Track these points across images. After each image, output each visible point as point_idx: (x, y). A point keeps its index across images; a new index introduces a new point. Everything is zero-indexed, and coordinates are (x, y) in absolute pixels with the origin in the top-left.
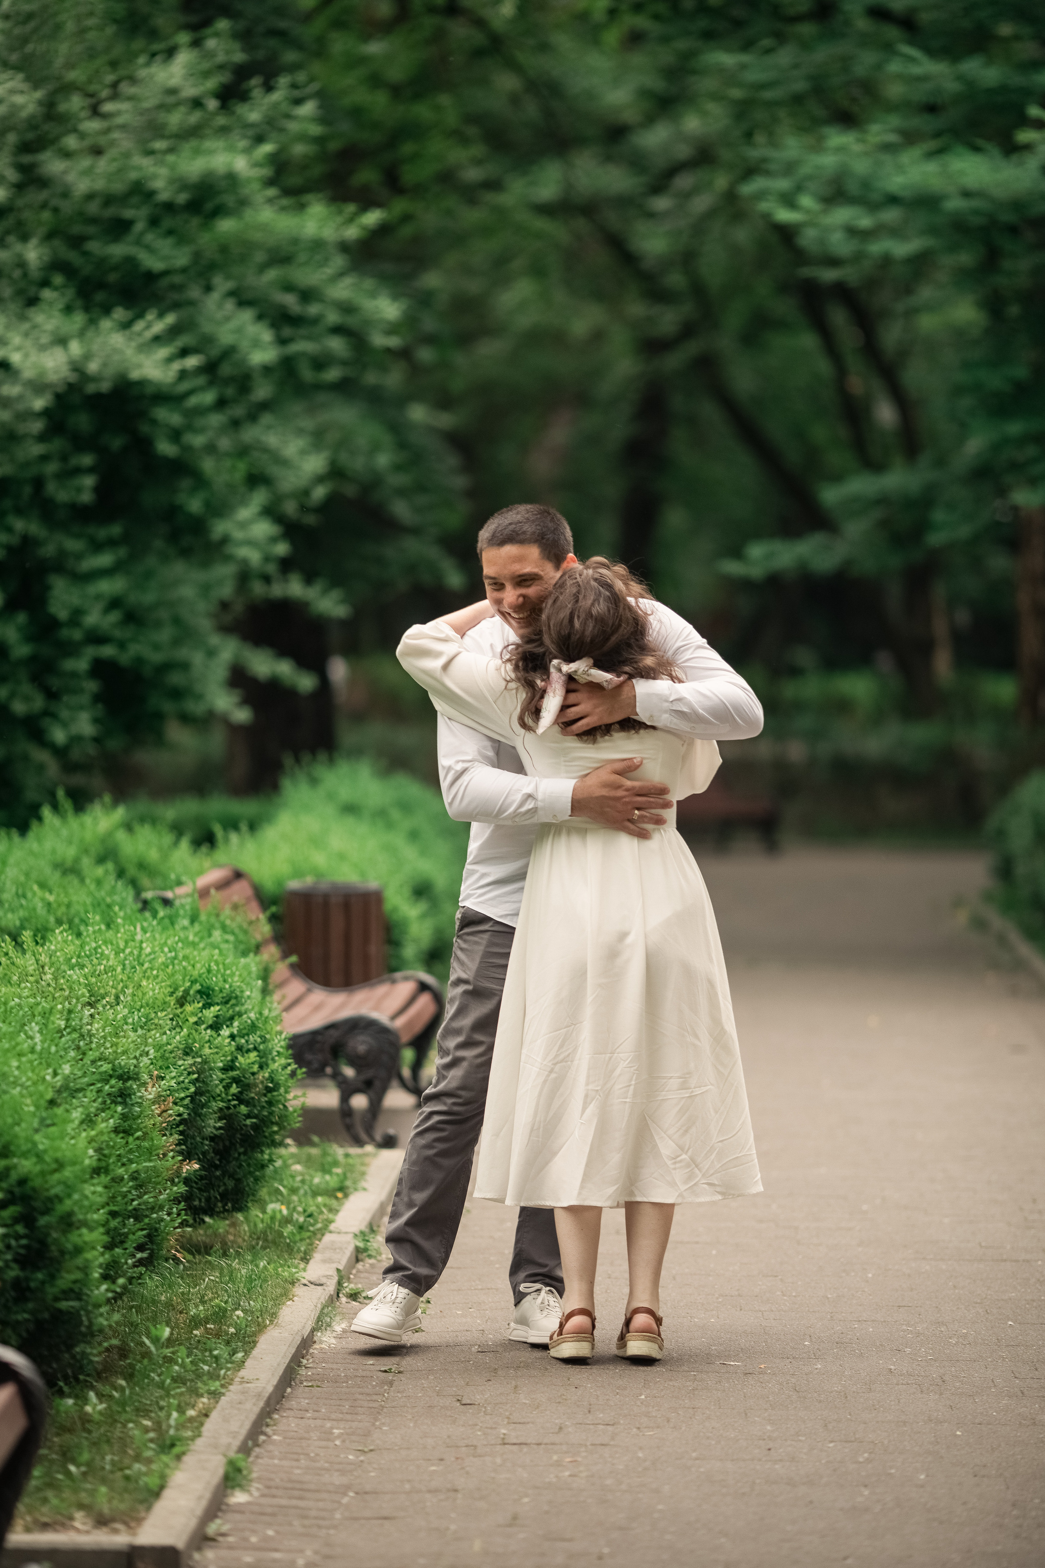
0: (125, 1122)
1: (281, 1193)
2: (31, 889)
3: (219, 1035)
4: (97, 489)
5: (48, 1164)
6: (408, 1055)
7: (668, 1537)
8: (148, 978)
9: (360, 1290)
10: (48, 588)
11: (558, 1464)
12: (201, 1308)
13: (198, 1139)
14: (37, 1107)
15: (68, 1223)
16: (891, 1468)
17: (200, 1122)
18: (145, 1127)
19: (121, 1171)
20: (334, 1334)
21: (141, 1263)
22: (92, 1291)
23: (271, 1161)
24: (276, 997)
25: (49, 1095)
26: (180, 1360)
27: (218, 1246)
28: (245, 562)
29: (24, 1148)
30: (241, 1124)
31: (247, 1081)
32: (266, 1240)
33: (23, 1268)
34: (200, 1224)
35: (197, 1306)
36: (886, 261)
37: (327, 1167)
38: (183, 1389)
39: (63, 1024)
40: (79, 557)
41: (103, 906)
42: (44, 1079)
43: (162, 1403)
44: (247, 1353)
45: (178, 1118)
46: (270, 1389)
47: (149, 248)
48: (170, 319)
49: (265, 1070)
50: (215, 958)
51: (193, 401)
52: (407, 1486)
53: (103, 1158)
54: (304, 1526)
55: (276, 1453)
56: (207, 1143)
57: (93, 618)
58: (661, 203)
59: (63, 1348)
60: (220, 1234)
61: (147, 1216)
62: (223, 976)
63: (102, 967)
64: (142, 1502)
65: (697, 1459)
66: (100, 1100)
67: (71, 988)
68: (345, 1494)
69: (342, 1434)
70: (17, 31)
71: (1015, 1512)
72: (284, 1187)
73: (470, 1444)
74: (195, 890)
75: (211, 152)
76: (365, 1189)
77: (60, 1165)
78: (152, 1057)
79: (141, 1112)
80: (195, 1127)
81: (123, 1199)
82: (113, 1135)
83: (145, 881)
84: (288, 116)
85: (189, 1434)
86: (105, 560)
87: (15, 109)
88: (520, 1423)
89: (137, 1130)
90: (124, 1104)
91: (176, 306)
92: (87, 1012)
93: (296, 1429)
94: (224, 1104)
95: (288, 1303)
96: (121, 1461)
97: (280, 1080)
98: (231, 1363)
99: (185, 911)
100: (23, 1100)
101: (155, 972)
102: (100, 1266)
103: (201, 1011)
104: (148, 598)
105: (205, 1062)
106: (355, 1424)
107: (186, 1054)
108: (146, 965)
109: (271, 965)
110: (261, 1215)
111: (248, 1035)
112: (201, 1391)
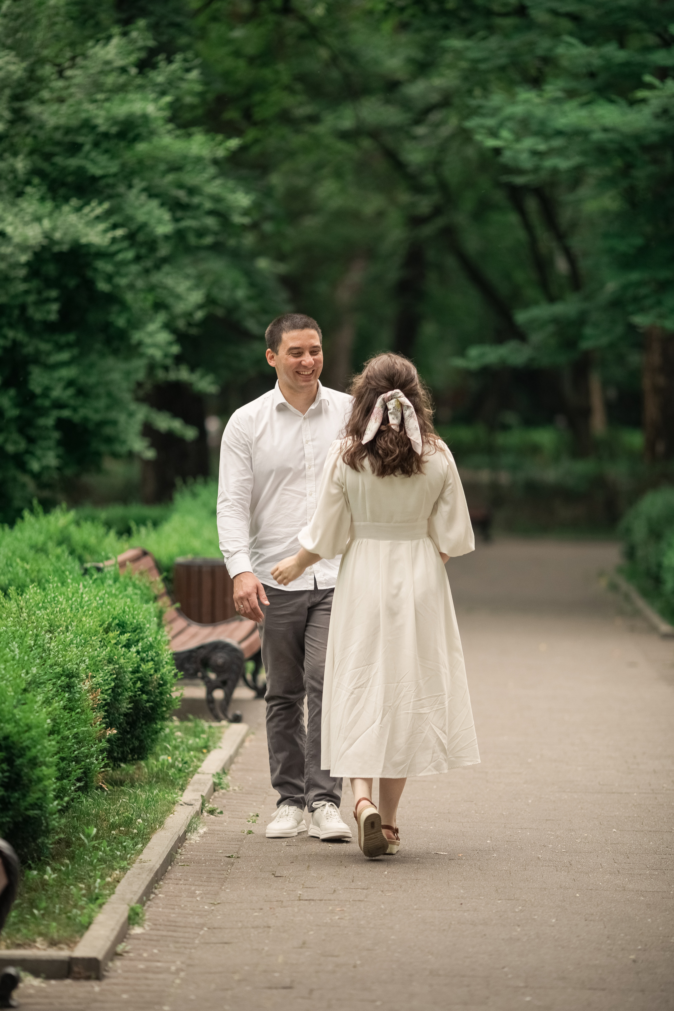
0: (70, 703)
1: (169, 750)
2: (15, 561)
3: (130, 651)
4: (60, 312)
5: (22, 727)
6: (250, 666)
7: (397, 955)
8: (86, 616)
9: (215, 808)
10: (28, 374)
11: (332, 912)
12: (117, 818)
13: (116, 715)
14: (16, 693)
15: (34, 763)
16: (535, 915)
17: (117, 705)
18: (83, 707)
19: (67, 733)
20: (199, 835)
21: (79, 788)
22: (49, 806)
23: (161, 729)
24: (166, 629)
25: (23, 686)
26: (103, 849)
27: (128, 781)
28: (152, 357)
29: (7, 717)
30: (143, 706)
31: (147, 680)
32: (158, 777)
33: (6, 791)
34: (117, 767)
35: (114, 817)
36: (555, 171)
37: (197, 734)
38: (104, 866)
39: (32, 643)
40: (49, 354)
41: (60, 572)
42: (20, 676)
43: (92, 874)
44: (144, 845)
45: (104, 702)
46: (158, 866)
47: (93, 161)
48: (106, 205)
49: (158, 673)
50: (128, 603)
51: (120, 257)
52: (240, 925)
53: (56, 724)
54: (176, 947)
55: (161, 904)
56: (122, 717)
57: (57, 393)
58: (421, 130)
59: (31, 839)
60: (130, 774)
61: (83, 761)
62: (132, 615)
63: (58, 609)
64: (78, 932)
65: (417, 909)
66: (55, 689)
67: (37, 621)
68: (202, 929)
69: (201, 894)
70: (11, 24)
71: (608, 942)
72: (170, 745)
73: (279, 900)
74: (116, 562)
75: (132, 101)
76: (220, 748)
77: (29, 728)
78: (87, 663)
79: (80, 697)
80: (115, 708)
81: (69, 750)
82: (62, 711)
83: (87, 557)
84: (182, 79)
85: (108, 892)
86: (65, 356)
87: (10, 74)
88: (310, 888)
89: (78, 708)
90: (70, 692)
91: (110, 197)
92: (48, 636)
93: (173, 891)
94: (133, 694)
95: (171, 815)
96: (65, 908)
97: (168, 679)
98: (134, 850)
99: (111, 575)
100: (7, 688)
101: (90, 612)
102: (54, 790)
103: (119, 636)
104: (92, 380)
105: (121, 667)
106: (209, 888)
107: (109, 662)
108: (85, 608)
109: (164, 609)
110: (155, 763)
111: (148, 651)
112: (115, 867)
